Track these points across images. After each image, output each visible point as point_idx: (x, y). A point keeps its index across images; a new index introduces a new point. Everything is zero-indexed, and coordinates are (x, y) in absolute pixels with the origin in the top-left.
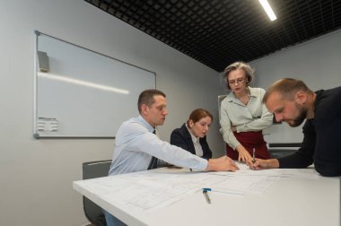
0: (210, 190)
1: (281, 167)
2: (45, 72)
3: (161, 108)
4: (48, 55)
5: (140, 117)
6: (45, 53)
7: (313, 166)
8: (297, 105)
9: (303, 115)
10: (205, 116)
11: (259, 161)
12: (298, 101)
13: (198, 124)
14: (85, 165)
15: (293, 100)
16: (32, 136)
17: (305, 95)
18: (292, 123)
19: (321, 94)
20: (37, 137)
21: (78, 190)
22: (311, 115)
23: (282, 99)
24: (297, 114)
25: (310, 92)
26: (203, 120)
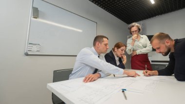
0: (125, 90)
1: (159, 75)
2: (36, 18)
3: (106, 45)
4: (39, 9)
5: (93, 48)
6: (37, 9)
7: (174, 75)
8: (166, 46)
9: (169, 50)
10: (123, 46)
11: (149, 72)
12: (166, 44)
13: (120, 50)
14: (55, 72)
15: (164, 43)
16: (24, 54)
17: (169, 41)
18: (164, 54)
19: (177, 41)
20: (27, 55)
21: (50, 89)
22: (173, 50)
23: (160, 43)
24: (166, 50)
25: (172, 40)
26: (122, 48)
